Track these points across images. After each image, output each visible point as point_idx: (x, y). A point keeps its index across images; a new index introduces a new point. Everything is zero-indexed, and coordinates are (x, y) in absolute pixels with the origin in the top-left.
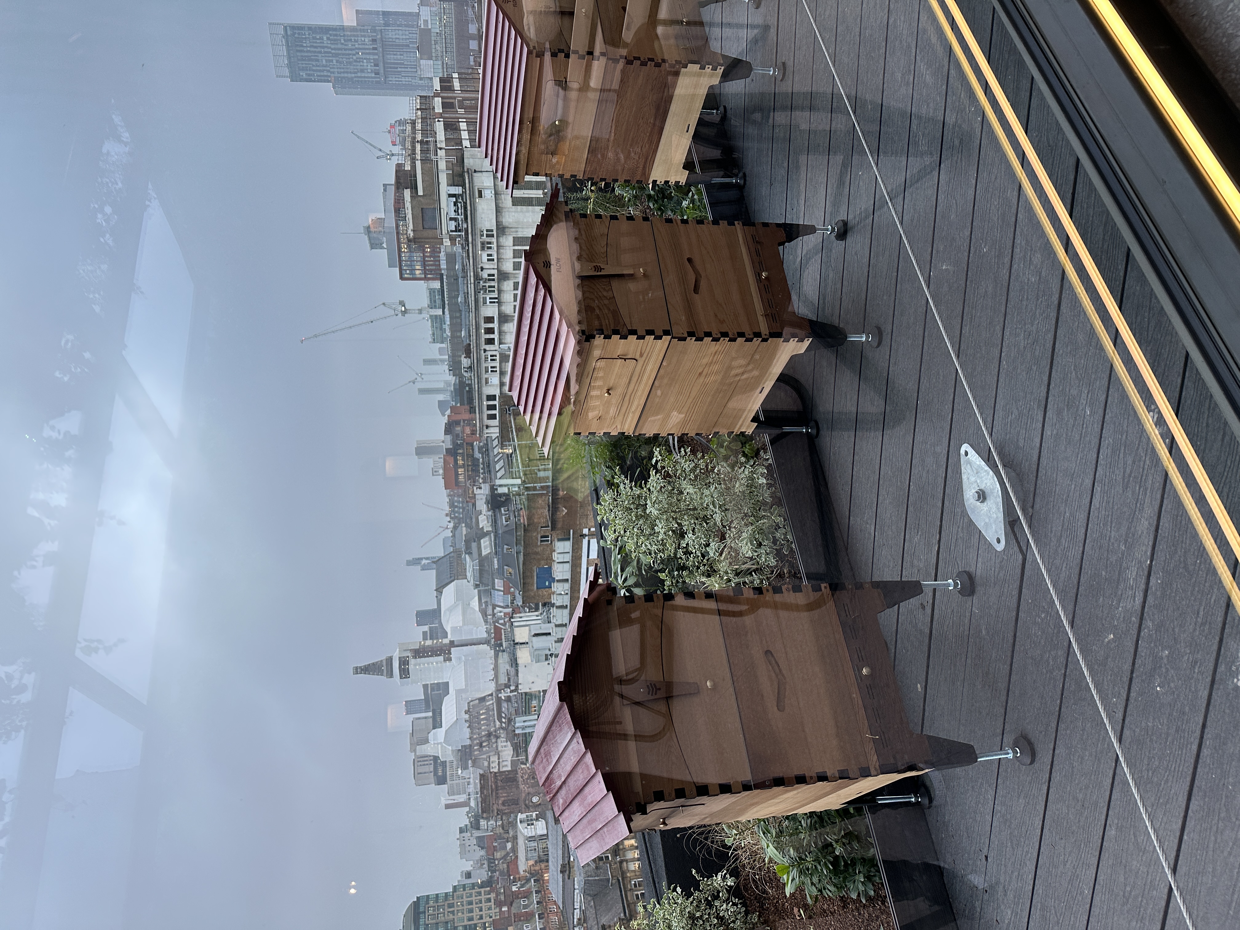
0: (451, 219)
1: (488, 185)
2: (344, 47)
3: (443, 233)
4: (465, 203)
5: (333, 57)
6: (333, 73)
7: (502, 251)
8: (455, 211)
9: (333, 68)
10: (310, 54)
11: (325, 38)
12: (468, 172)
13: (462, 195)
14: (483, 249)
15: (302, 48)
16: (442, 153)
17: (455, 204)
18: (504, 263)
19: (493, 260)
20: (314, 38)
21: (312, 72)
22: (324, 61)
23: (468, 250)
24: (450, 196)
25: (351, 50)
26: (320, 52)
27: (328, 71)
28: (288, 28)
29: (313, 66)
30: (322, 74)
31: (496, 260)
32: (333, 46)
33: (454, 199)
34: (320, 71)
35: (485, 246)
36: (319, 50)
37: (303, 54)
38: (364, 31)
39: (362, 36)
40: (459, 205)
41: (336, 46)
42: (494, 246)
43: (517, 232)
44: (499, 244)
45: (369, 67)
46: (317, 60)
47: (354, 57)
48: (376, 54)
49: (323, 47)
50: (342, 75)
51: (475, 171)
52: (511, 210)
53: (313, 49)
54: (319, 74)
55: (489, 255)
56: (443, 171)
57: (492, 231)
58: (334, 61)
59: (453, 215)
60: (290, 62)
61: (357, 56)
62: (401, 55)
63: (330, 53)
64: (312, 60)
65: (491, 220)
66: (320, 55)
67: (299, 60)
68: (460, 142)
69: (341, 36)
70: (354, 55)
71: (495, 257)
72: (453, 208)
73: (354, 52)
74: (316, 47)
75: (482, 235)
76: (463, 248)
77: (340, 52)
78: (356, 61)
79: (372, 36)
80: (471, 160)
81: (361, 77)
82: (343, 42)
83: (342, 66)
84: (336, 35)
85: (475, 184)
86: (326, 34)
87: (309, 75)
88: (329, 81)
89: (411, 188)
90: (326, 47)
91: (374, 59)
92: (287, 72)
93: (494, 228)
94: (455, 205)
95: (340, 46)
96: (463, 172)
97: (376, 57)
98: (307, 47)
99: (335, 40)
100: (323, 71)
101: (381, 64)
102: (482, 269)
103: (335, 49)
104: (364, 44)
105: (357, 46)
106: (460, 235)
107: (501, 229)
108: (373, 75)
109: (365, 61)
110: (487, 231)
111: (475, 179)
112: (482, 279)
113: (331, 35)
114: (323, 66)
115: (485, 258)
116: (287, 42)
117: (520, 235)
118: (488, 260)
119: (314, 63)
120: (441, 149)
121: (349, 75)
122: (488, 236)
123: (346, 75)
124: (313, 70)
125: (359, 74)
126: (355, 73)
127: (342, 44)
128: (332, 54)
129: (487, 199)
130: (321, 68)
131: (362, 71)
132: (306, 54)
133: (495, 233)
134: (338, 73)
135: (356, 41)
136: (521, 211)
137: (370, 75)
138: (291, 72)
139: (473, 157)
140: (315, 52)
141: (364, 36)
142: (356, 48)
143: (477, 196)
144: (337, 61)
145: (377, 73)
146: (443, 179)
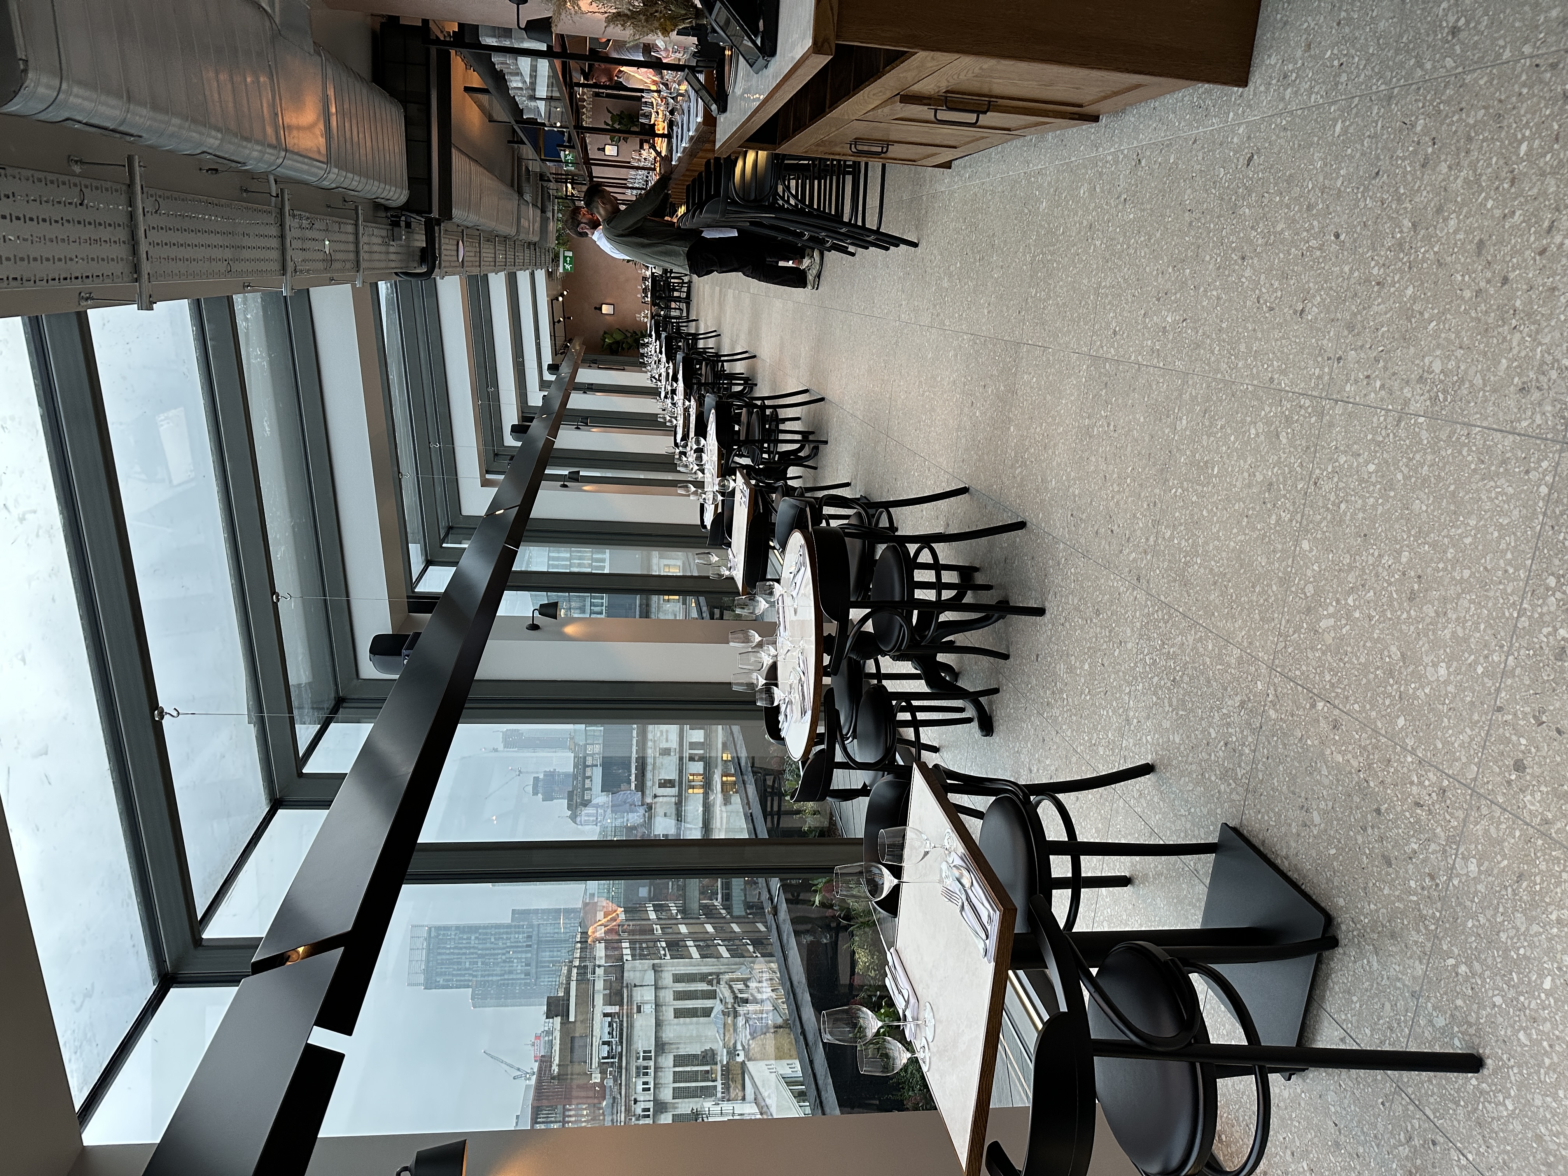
0: (604, 1043)
1: (649, 998)
2: (492, 946)
3: (593, 1067)
4: (621, 1025)
5: (479, 958)
6: (476, 976)
7: (660, 1074)
8: (609, 1033)
9: (476, 971)
10: (452, 957)
11: (473, 938)
12: (627, 987)
13: (618, 1014)
14: (638, 1076)
15: (444, 951)
16: (600, 971)
17: (610, 1024)
18: (662, 1090)
19: (649, 1089)
20: (462, 939)
21: (450, 977)
22: (467, 964)
23: (621, 1084)
24: (606, 1015)
25: (501, 949)
26: (465, 954)
27: (470, 975)
28: (433, 929)
29: (454, 970)
30: (462, 978)
31: (652, 1090)
32: (480, 946)
33: (609, 1019)
34: (461, 975)
35: (643, 1071)
36: (464, 951)
37: (444, 957)
38: (519, 927)
39: (516, 933)
40: (615, 1025)
41: (484, 946)
42: (651, 1071)
43: (678, 1048)
44: (658, 1065)
45: (519, 967)
46: (459, 963)
47: (504, 957)
48: (530, 952)
49: (470, 948)
50: (486, 978)
51: (635, 986)
52: (673, 1022)
53: (456, 951)
54: (458, 978)
55: (645, 1083)
56: (599, 992)
57: (650, 1052)
58: (480, 964)
59: (606, 1038)
60: (427, 966)
61: (507, 955)
62: (558, 951)
63: (476, 953)
64: (453, 964)
65: (649, 1040)
66: (464, 957)
67: (438, 964)
68: (621, 958)
69: (492, 935)
70: (504, 954)
71: (652, 1086)
72: (607, 1029)
73: (504, 951)
74: (461, 948)
75: (638, 1058)
76: (615, 1080)
77: (488, 952)
78: (504, 961)
79: (528, 932)
80: (632, 974)
81: (508, 979)
82: (493, 940)
83: (488, 968)
84: (486, 934)
85: (634, 998)
86: (476, 933)
87: (448, 980)
88: (468, 987)
89: (562, 1016)
90: (473, 947)
91: (526, 958)
92: (421, 978)
93: (653, 1048)
94: (609, 1026)
95: (488, 945)
96: (622, 987)
97: (529, 955)
98: (450, 948)
99: (484, 939)
100: (464, 975)
101: (534, 964)
102: (636, 1101)
103: (482, 949)
104: (517, 942)
105: (508, 944)
106: (612, 1063)
107: (661, 1046)
108: (523, 976)
109: (515, 961)
110: (645, 1052)
111: (634, 994)
112: (635, 1115)
113: (480, 934)
114: (466, 969)
115: (640, 1087)
116: (429, 945)
117: (682, 1052)
118: (644, 1090)
119: (456, 967)
120: (599, 966)
121: (495, 978)
122: (645, 1058)
123: (490, 978)
124: (453, 975)
125: (506, 977)
126: (501, 975)
127: (492, 943)
128: (479, 955)
129: (647, 1014)
130: (463, 972)
131: (510, 972)
132: (448, 957)
133: (653, 1054)
134: (482, 976)
135: (507, 939)
136: (684, 1024)
137: (518, 976)
138: (427, 979)
139: (634, 970)
140: (459, 954)
141: (519, 933)
142: (508, 947)
143: (635, 1011)
144: (483, 963)
145: (527, 974)
146: (599, 1000)
